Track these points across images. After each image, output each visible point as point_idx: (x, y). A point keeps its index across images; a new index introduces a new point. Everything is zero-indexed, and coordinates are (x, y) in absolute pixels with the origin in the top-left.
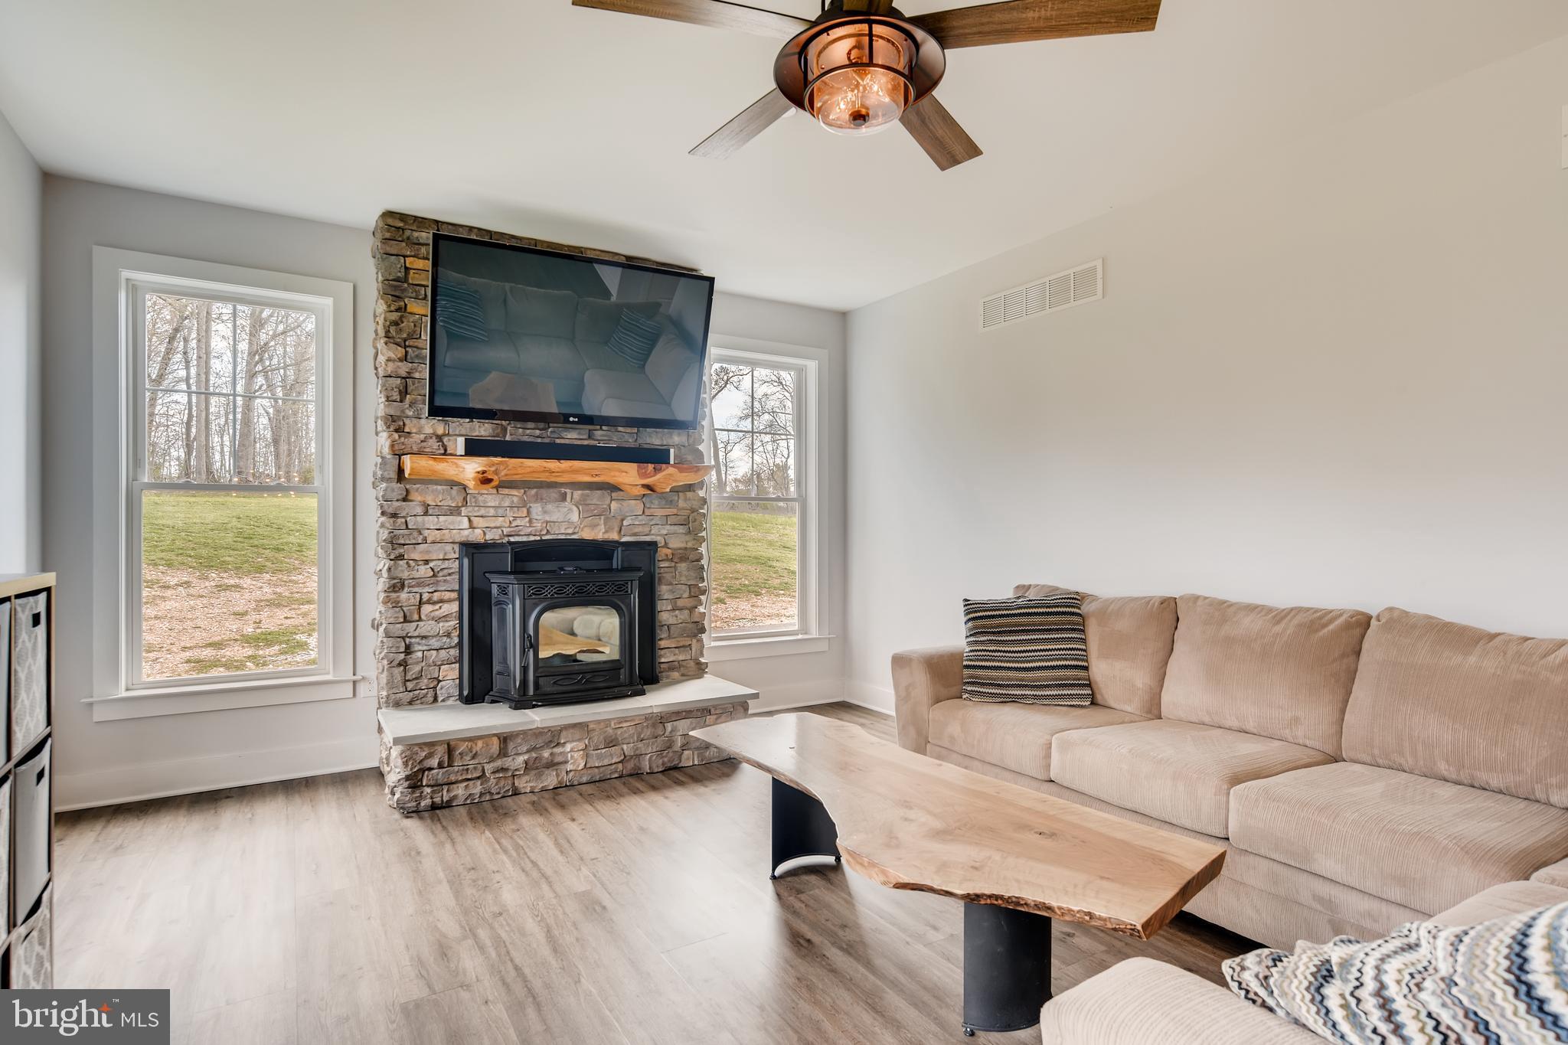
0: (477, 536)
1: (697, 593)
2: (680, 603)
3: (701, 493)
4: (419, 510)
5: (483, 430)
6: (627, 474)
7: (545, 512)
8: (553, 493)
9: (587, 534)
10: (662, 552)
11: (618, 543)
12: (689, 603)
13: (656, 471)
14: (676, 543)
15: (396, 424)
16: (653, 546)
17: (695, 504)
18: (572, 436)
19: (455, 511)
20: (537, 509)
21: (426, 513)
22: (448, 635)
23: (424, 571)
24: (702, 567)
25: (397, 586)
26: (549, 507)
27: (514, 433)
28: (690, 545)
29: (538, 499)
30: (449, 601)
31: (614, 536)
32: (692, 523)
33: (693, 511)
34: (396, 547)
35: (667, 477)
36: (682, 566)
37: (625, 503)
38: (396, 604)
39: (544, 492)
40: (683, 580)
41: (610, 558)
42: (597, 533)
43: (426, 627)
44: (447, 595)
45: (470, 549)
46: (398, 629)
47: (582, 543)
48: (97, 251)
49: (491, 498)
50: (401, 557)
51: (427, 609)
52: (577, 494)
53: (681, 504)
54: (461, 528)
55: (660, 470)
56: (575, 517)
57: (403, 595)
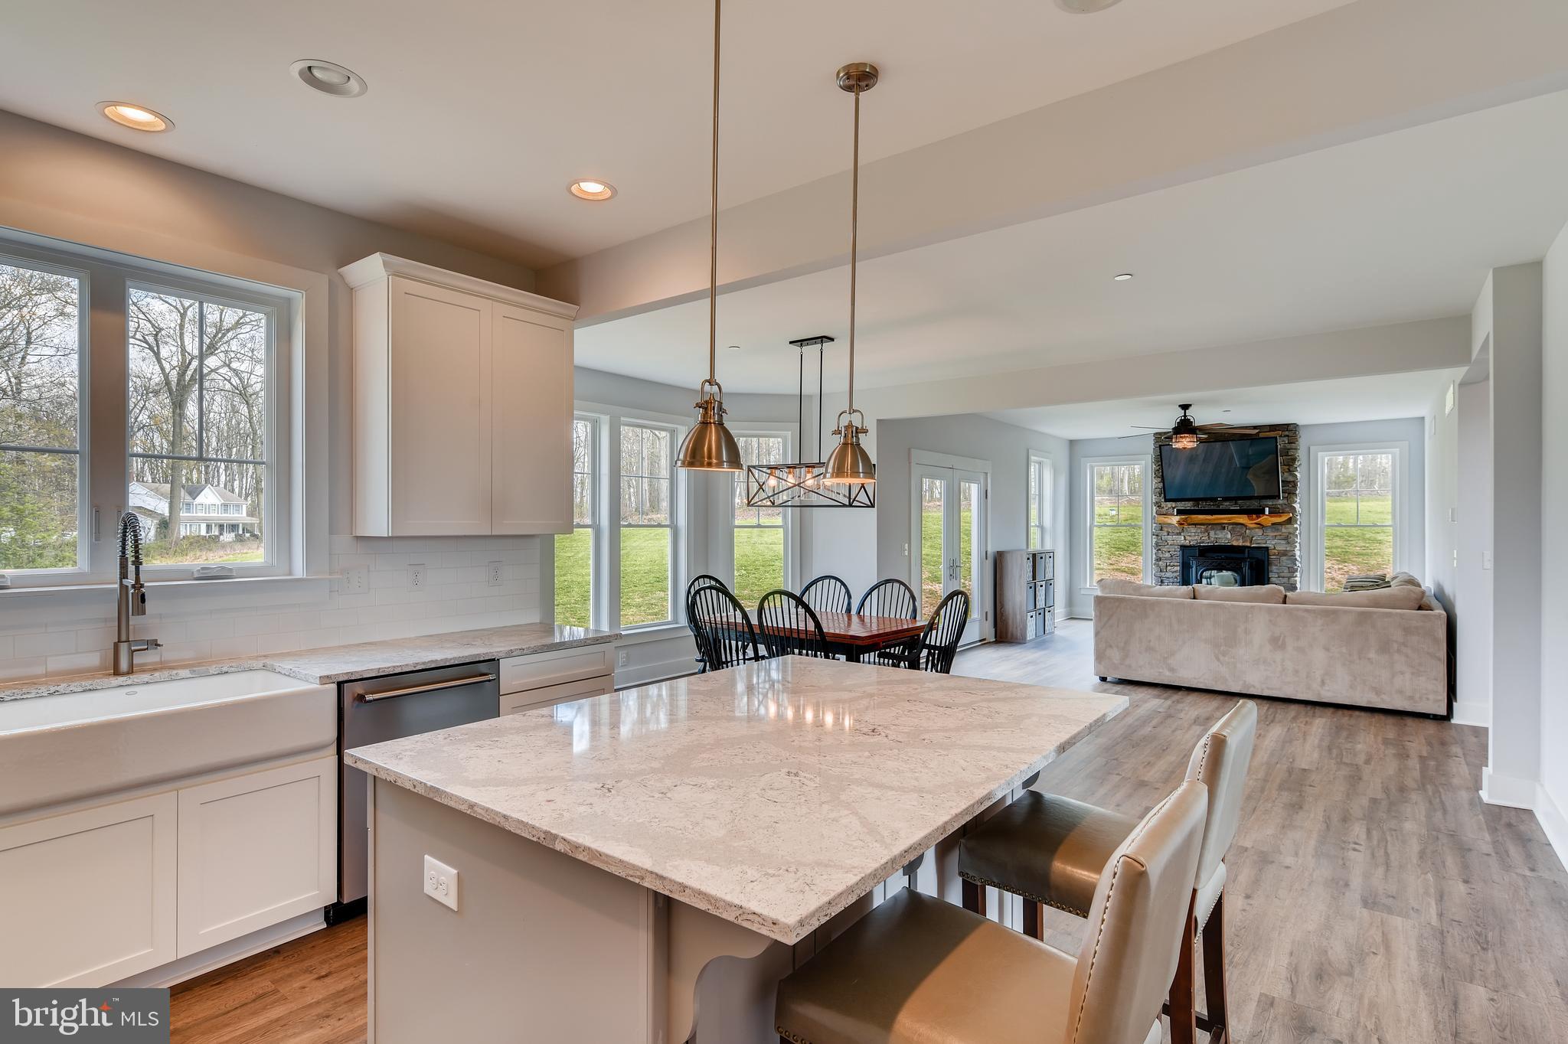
0: (1187, 543)
1: (1293, 571)
2: (1282, 574)
3: (1295, 526)
4: (1166, 534)
5: (1188, 505)
6: (1242, 519)
7: (1215, 534)
8: (1219, 527)
9: (1235, 543)
10: (1271, 552)
11: (1250, 547)
12: (1289, 575)
13: (1258, 517)
14: (1279, 548)
15: (1158, 505)
16: (1267, 548)
17: (1291, 530)
18: (1226, 505)
19: (1179, 534)
20: (1212, 533)
21: (1168, 535)
22: (1176, 578)
23: (1167, 555)
24: (1296, 559)
25: (1159, 559)
26: (1218, 532)
27: (1202, 505)
28: (1288, 549)
29: (1212, 529)
30: (1177, 566)
31: (1248, 544)
32: (1289, 539)
33: (1290, 533)
34: (1158, 547)
35: (1267, 519)
36: (1284, 558)
37: (1253, 531)
38: (1158, 565)
39: (1215, 527)
40: (1284, 564)
41: (1243, 553)
42: (1240, 543)
43: (1168, 574)
44: (1176, 564)
45: (1183, 547)
46: (1158, 574)
47: (1232, 546)
48: (1082, 459)
49: (1193, 529)
50: (1160, 550)
51: (1169, 568)
52: (1230, 527)
53: (1284, 530)
54: (1181, 540)
55: (1260, 517)
56: (1229, 536)
57: (1160, 563)
